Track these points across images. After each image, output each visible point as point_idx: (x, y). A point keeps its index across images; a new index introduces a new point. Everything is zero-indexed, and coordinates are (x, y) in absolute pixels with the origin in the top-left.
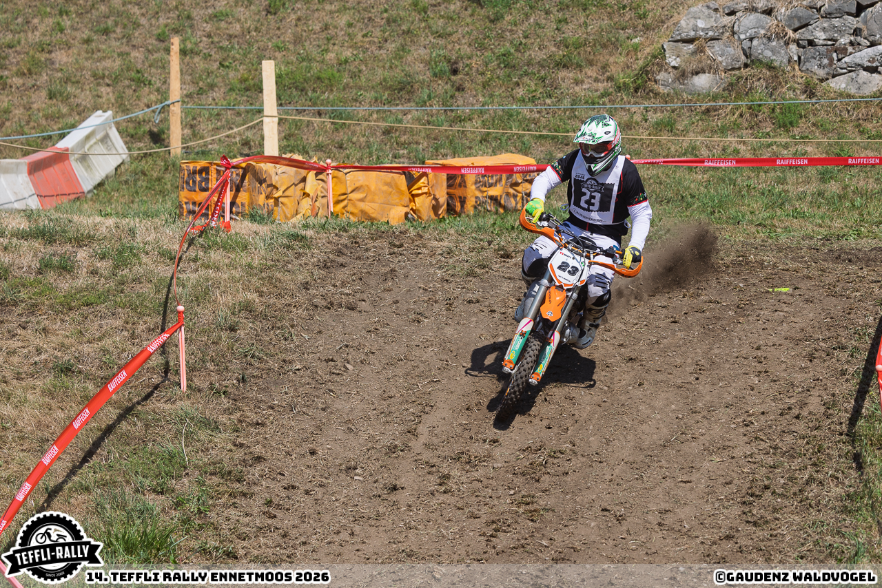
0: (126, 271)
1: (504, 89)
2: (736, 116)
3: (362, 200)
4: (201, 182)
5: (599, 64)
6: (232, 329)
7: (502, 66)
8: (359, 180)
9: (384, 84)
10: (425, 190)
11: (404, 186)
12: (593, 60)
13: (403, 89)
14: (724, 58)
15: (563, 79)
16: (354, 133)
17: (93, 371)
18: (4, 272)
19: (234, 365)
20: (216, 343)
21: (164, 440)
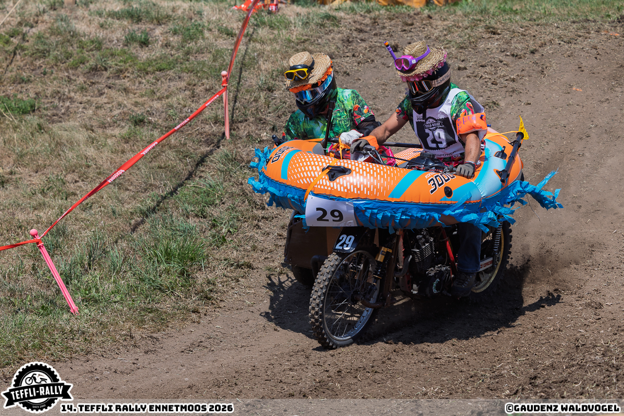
0: (192, 44)
6: (270, 90)
17: (160, 122)
18: (98, 45)
19: (268, 118)
20: (256, 101)
21: (209, 177)
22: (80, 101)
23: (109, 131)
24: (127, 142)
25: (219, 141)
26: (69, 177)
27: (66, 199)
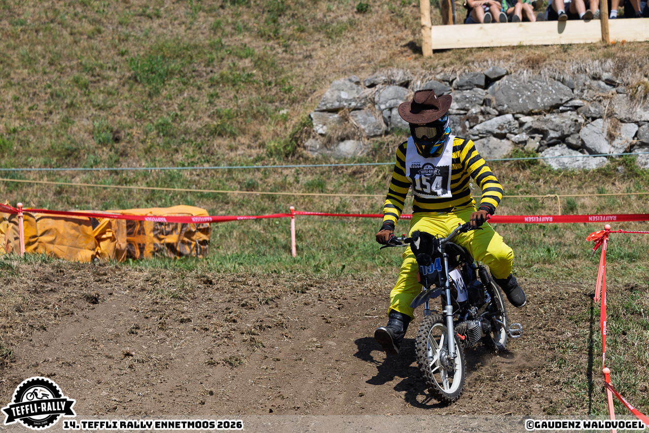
1: (164, 155)
2: (380, 177)
3: (52, 242)
5: (251, 133)
7: (161, 134)
8: (48, 225)
9: (52, 150)
10: (110, 234)
11: (90, 230)
12: (245, 129)
13: (71, 155)
14: (366, 126)
15: (219, 146)
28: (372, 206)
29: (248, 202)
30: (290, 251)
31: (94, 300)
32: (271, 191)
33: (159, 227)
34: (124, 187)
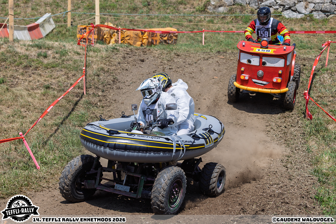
0: (64, 57)
1: (164, 10)
2: (231, 19)
3: (129, 39)
4: (84, 32)
5: (191, 4)
6: (98, 76)
8: (128, 34)
9: (129, 8)
10: (147, 37)
11: (141, 36)
12: (189, 2)
13: (135, 9)
14: (227, 2)
15: (181, 8)
16: (121, 22)
17: (56, 88)
18: (27, 57)
19: (100, 87)
20: (93, 80)
21: (80, 110)
22: (22, 79)
23: (35, 91)
24: (44, 96)
25: (82, 96)
26: (22, 110)
27: (23, 119)
28: (228, 28)
29: (189, 26)
30: (202, 43)
31: (143, 61)
32: (196, 23)
33: (162, 35)
34: (151, 20)
